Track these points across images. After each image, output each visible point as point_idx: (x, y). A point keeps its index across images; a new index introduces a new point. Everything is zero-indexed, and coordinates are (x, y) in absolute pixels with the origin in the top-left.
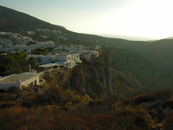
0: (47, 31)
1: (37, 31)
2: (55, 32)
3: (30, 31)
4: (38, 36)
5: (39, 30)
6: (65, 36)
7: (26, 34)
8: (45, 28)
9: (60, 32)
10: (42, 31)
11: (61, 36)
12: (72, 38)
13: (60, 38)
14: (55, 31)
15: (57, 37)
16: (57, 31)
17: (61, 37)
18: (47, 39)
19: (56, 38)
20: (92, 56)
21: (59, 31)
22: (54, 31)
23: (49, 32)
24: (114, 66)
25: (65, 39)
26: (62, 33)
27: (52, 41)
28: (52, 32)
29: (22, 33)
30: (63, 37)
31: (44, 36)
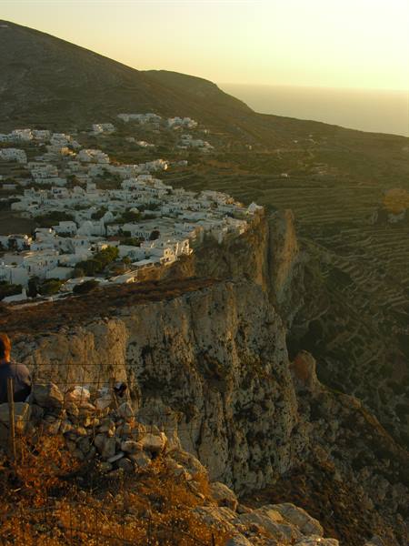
0: (151, 120)
1: (122, 121)
2: (176, 125)
3: (100, 121)
4: (125, 141)
5: (126, 118)
6: (205, 137)
7: (90, 134)
8: (144, 112)
9: (193, 124)
10: (137, 122)
11: (194, 138)
12: (229, 145)
13: (191, 144)
14: (176, 118)
15: (180, 144)
16: (182, 118)
17: (193, 142)
18: (150, 151)
19: (179, 147)
20: (229, 231)
21: (189, 119)
22: (172, 121)
23: (157, 125)
24: (335, 239)
25: (205, 150)
26: (197, 127)
27: (164, 160)
28: (167, 123)
29: (79, 132)
30: (200, 142)
31: (142, 143)
